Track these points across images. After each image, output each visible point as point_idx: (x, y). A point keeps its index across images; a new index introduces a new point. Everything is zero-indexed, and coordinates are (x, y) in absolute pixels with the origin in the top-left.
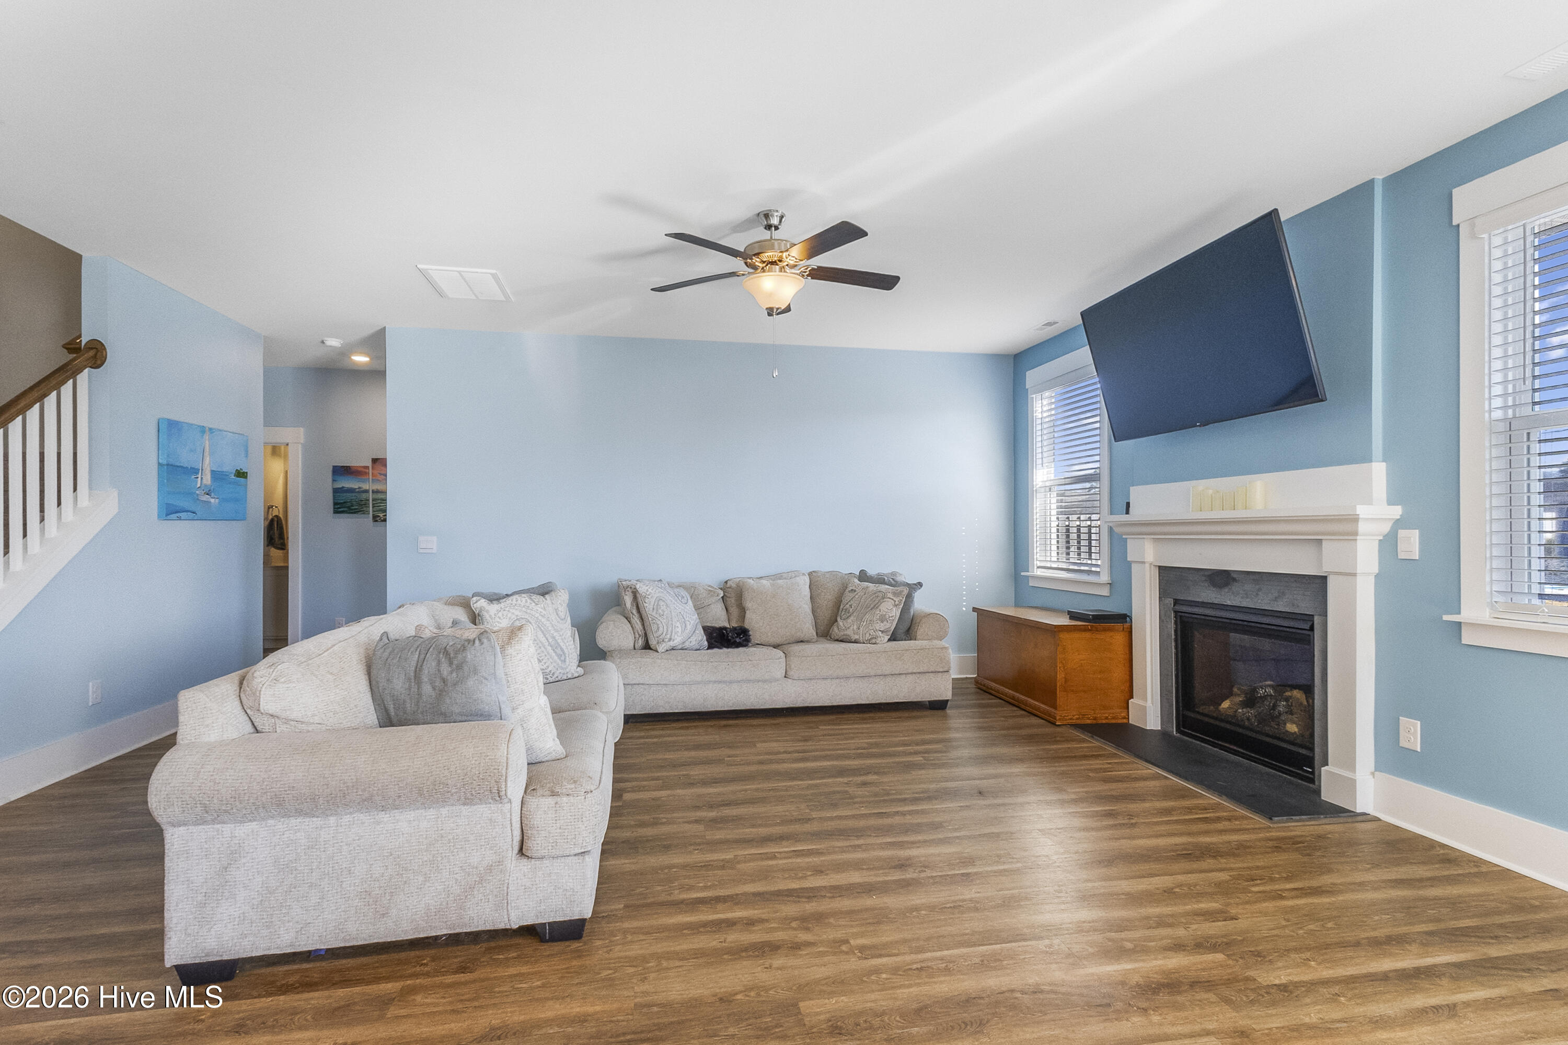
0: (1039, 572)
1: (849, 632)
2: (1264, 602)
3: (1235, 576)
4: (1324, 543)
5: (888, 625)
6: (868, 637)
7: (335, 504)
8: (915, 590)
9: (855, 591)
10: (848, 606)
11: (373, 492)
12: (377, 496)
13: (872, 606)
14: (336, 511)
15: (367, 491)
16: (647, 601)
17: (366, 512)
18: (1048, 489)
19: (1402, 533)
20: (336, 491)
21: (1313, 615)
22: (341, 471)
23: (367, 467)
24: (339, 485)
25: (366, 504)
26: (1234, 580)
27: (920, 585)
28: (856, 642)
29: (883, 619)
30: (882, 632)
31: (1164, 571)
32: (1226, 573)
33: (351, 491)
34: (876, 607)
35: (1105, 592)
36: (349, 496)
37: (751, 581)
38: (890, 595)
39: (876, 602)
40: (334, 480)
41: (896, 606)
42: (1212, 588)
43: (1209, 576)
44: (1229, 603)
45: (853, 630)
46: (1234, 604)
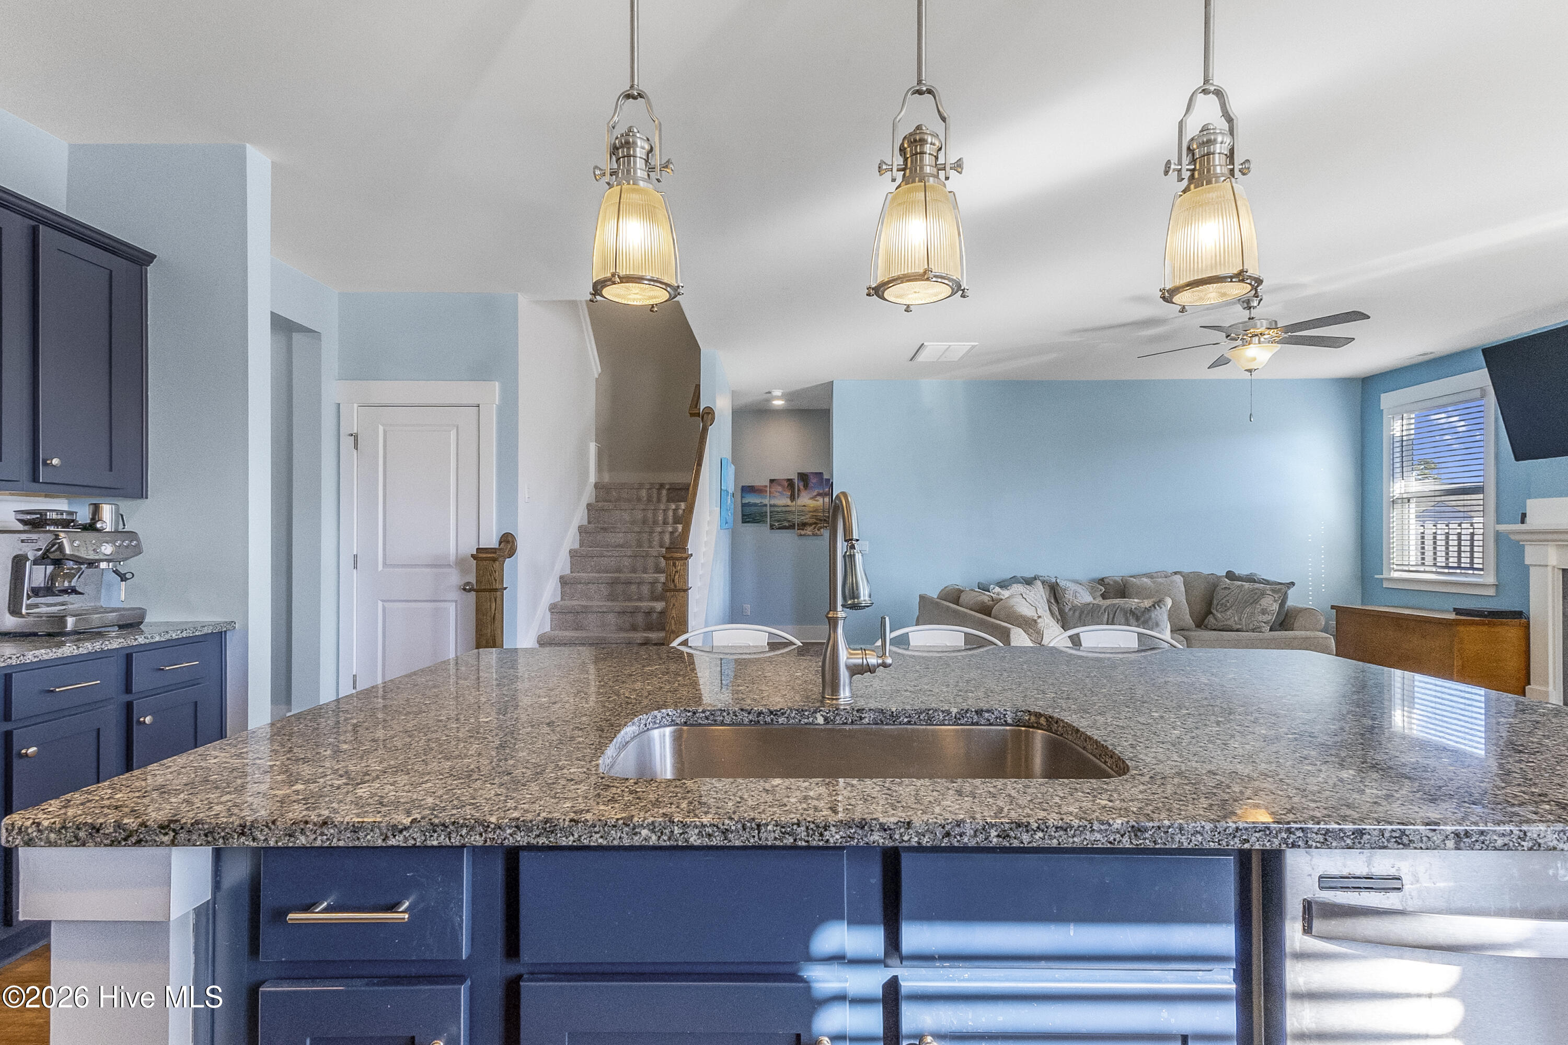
1: (1230, 623)
5: (1270, 618)
6: (1251, 626)
7: (743, 515)
8: (1289, 588)
9: (1229, 588)
10: (1224, 601)
11: (771, 506)
12: (772, 509)
13: (1251, 601)
14: (744, 522)
15: (766, 505)
16: (1067, 592)
17: (764, 522)
18: (1406, 500)
20: (743, 505)
22: (748, 490)
23: (766, 486)
24: (746, 501)
25: (766, 516)
27: (1293, 584)
28: (1238, 630)
29: (1264, 612)
30: (1264, 623)
33: (755, 505)
34: (1256, 601)
35: (1489, 592)
36: (753, 509)
37: (1132, 579)
38: (1268, 592)
39: (1255, 598)
40: (742, 497)
41: (1275, 601)
45: (1235, 621)
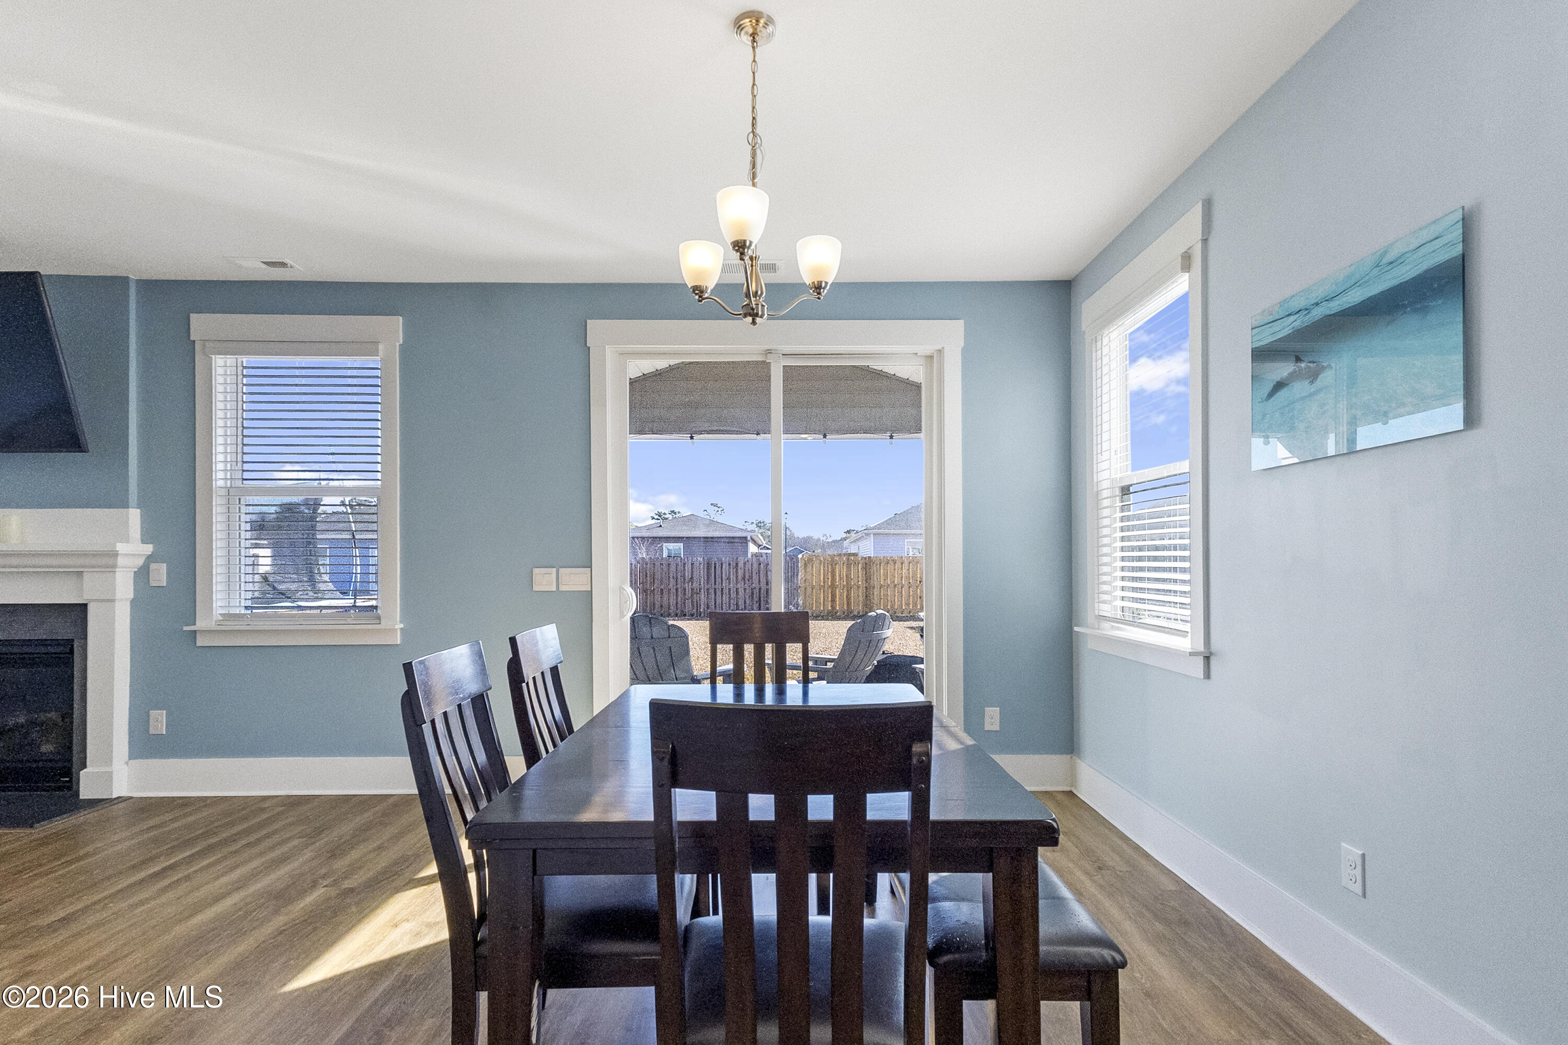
2: (20, 632)
4: (85, 574)
19: (153, 566)
21: (74, 640)
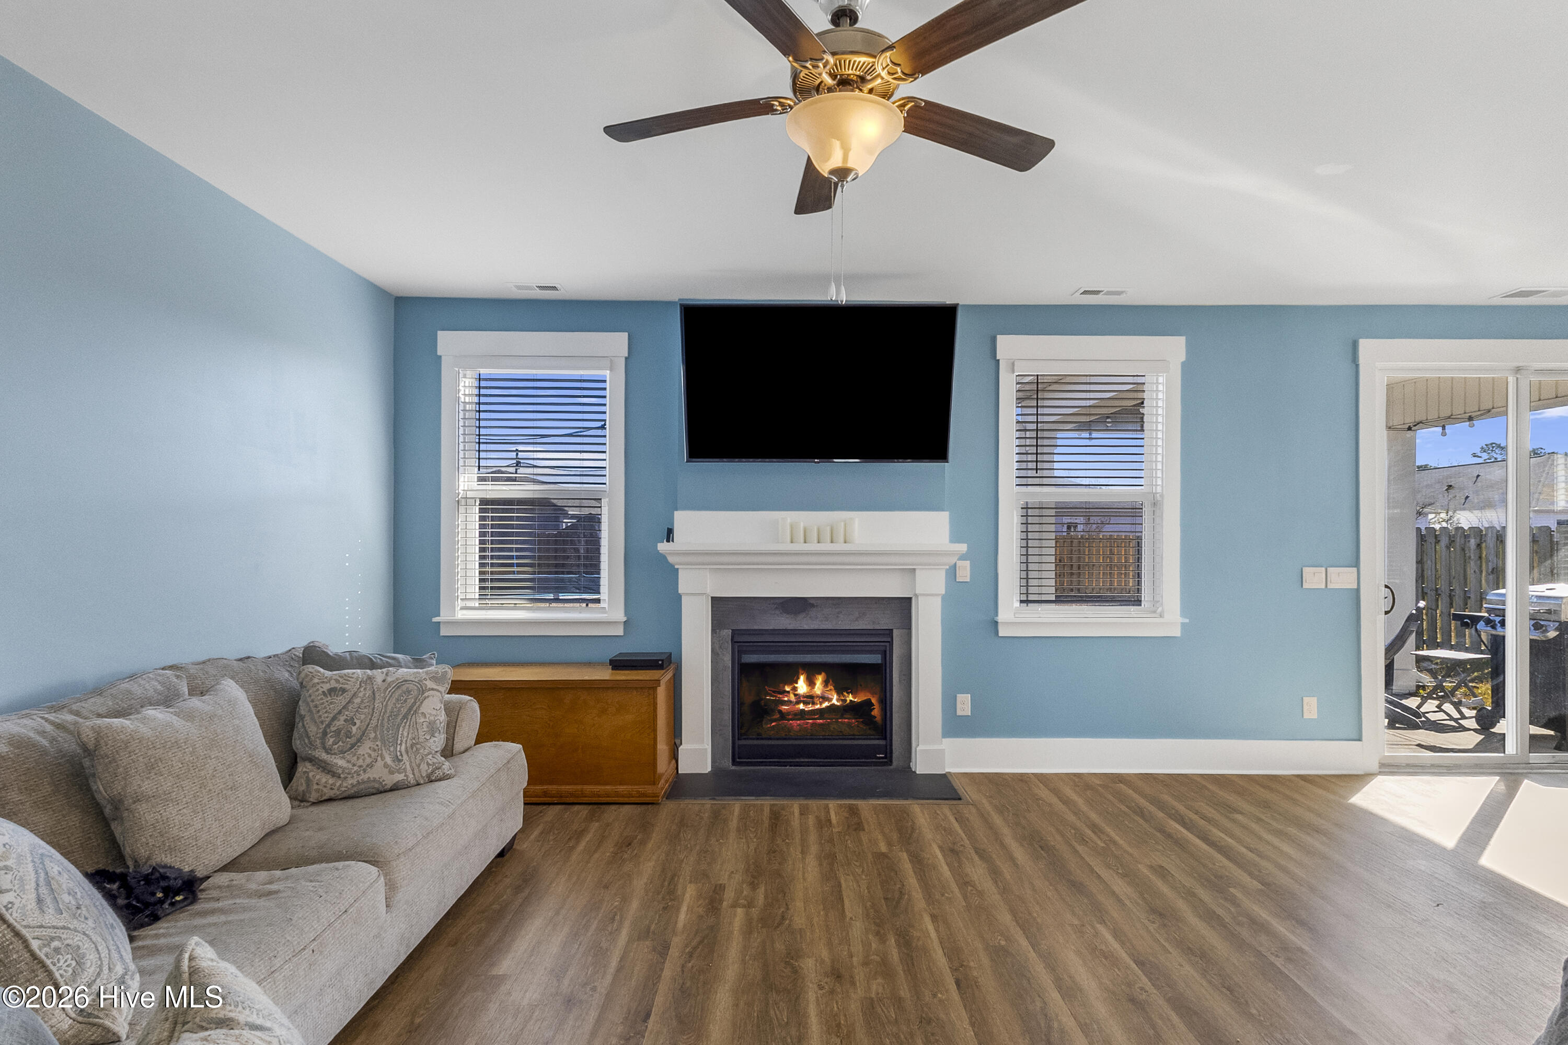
0: (461, 615)
2: (845, 623)
3: (812, 602)
4: (917, 571)
5: (442, 739)
6: (425, 770)
10: (339, 723)
19: (961, 564)
21: (892, 630)
26: (812, 606)
28: (398, 788)
30: (440, 753)
31: (717, 603)
32: (804, 600)
35: (620, 631)
38: (428, 684)
42: (785, 615)
43: (782, 603)
44: (806, 627)
46: (812, 627)
